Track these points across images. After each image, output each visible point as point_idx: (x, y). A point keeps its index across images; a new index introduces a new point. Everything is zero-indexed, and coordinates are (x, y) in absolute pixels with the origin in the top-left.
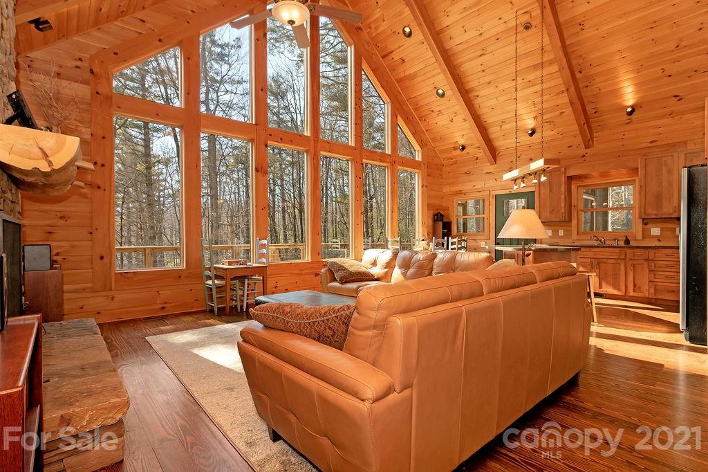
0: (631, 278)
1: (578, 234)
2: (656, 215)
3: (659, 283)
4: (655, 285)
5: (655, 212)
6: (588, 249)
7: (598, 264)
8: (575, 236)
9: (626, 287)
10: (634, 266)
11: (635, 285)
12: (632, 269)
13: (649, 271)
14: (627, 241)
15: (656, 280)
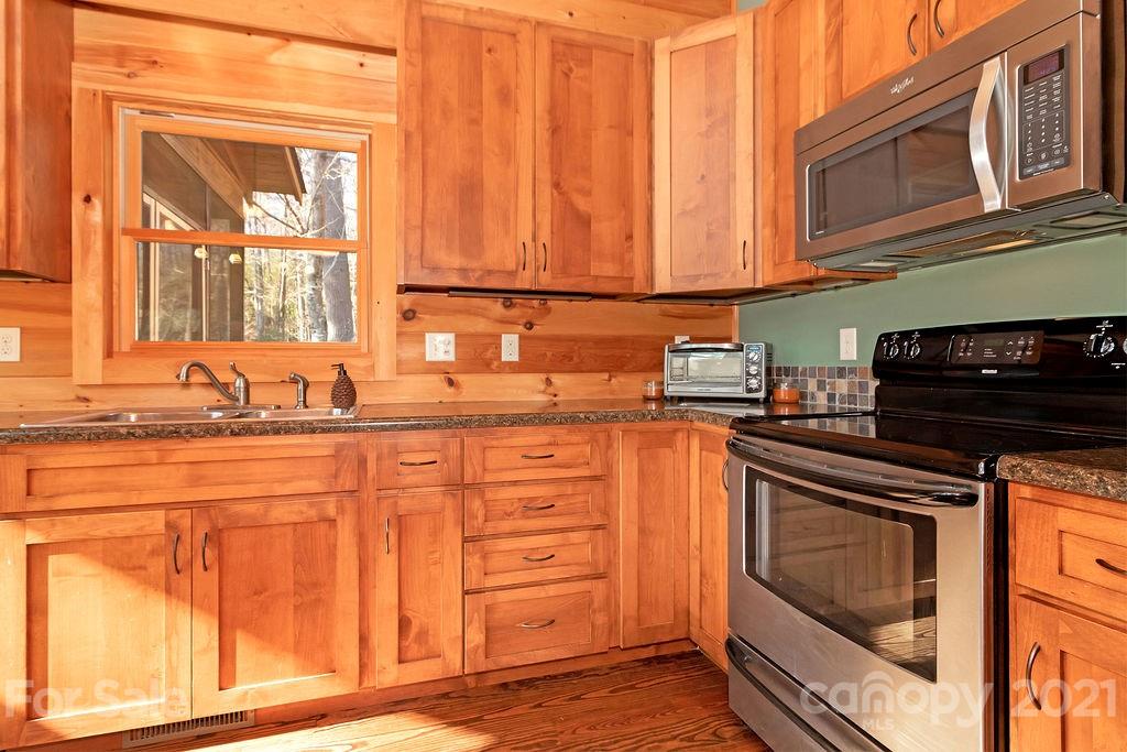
0: (385, 594)
1: (109, 353)
2: (463, 271)
3: (502, 596)
4: (488, 609)
5: (456, 261)
6: (149, 451)
7: (214, 538)
8: (88, 363)
9: (364, 640)
10: (401, 523)
11: (404, 625)
12: (393, 539)
13: (465, 540)
14: (345, 392)
15: (491, 582)
